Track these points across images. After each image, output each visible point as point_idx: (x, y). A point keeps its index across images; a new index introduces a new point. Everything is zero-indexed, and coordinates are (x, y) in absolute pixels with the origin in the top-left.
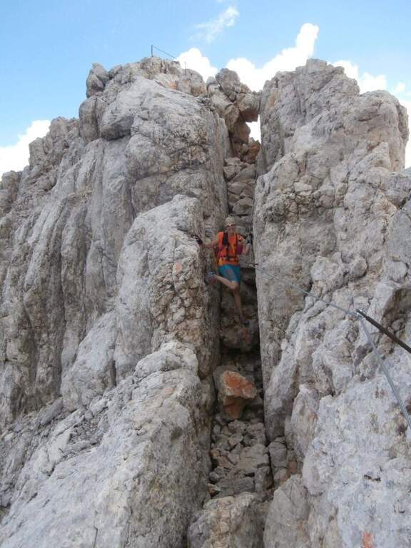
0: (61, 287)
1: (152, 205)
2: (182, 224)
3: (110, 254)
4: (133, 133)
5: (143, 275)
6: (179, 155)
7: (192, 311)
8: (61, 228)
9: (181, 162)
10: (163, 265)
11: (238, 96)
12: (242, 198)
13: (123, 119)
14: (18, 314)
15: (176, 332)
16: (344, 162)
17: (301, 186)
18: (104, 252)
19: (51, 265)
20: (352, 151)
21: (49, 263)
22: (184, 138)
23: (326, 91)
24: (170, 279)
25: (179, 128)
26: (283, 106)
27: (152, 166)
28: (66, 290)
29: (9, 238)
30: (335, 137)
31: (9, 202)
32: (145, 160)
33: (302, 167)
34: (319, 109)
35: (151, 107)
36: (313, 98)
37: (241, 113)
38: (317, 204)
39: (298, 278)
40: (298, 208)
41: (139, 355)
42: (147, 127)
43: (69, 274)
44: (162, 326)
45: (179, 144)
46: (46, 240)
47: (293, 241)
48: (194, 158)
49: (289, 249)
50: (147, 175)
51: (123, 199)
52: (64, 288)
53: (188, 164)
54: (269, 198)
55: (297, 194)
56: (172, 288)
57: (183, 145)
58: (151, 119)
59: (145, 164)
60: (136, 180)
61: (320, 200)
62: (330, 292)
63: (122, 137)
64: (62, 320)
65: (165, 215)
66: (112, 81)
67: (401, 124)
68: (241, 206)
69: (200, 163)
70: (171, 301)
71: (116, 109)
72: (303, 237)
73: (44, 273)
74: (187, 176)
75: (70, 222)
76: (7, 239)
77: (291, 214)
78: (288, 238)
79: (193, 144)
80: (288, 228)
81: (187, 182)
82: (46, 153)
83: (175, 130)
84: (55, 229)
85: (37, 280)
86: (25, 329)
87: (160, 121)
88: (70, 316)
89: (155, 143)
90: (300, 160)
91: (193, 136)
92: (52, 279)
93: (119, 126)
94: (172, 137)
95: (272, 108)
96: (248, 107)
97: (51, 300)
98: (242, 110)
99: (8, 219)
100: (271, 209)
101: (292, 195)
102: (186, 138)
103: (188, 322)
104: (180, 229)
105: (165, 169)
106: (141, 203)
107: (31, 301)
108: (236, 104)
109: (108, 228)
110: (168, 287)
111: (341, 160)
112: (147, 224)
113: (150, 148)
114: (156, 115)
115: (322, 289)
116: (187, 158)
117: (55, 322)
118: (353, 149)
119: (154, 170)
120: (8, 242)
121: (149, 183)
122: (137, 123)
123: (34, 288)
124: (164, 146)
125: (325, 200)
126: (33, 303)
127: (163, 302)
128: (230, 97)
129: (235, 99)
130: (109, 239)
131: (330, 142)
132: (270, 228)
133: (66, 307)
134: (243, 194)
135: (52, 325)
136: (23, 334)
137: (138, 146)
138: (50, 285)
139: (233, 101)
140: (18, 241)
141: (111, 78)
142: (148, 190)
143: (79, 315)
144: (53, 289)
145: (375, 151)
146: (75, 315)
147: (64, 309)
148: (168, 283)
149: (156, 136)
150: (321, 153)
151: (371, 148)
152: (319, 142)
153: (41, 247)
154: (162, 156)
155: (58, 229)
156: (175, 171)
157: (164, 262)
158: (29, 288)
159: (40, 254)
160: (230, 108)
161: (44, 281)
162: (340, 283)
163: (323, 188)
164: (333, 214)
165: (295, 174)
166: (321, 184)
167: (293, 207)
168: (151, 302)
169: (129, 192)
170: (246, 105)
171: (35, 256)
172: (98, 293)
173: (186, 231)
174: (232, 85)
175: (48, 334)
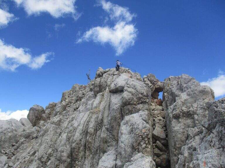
0: (86, 144)
1: (130, 114)
2: (144, 119)
3: (111, 130)
4: (124, 91)
5: (131, 133)
6: (140, 99)
7: (148, 146)
8: (88, 122)
9: (141, 101)
10: (139, 130)
11: (155, 83)
12: (158, 117)
13: (119, 87)
14: (69, 152)
15: (142, 152)
16: (196, 103)
17: (184, 108)
18: (108, 130)
19: (83, 135)
20: (198, 100)
21: (83, 134)
22: (142, 94)
23: (189, 84)
24: (141, 134)
25: (141, 91)
26: (173, 87)
27: (131, 101)
28: (88, 145)
29: (59, 126)
30: (193, 96)
31: (49, 114)
32: (129, 99)
33: (184, 103)
34: (188, 89)
35: (131, 84)
36: (185, 85)
37: (156, 88)
38: (189, 114)
39: (184, 135)
40: (183, 114)
41: (127, 161)
42: (130, 90)
43: (90, 139)
44: (137, 150)
45: (140, 95)
46: (83, 125)
47: (182, 124)
48: (145, 100)
49: (180, 126)
50: (129, 104)
51: (119, 111)
52: (87, 144)
53: (143, 102)
54: (174, 111)
55: (183, 110)
56: (142, 137)
57: (142, 96)
58: (131, 87)
59: (129, 101)
60: (125, 106)
61: (190, 112)
62: (194, 137)
63: (117, 92)
64: (84, 157)
65: (137, 116)
66: (106, 74)
67: (212, 94)
68: (158, 119)
69: (147, 102)
70: (141, 142)
71: (116, 83)
72: (185, 123)
73: (81, 137)
74: (143, 106)
75: (93, 120)
76: (58, 126)
77: (181, 116)
78: (180, 123)
79: (145, 96)
80: (180, 120)
81: (142, 108)
82: (69, 97)
83: (139, 91)
84: (86, 122)
85: (78, 139)
86: (69, 158)
87: (134, 88)
88: (87, 156)
89: (132, 95)
90: (183, 101)
91: (145, 94)
92: (83, 140)
93: (118, 89)
94: (138, 93)
95: (168, 88)
96: (159, 87)
97: (81, 148)
98: (156, 87)
99: (61, 119)
100: (175, 114)
101: (181, 111)
102: (143, 94)
103: (147, 149)
104: (143, 120)
105: (135, 103)
106: (126, 113)
107: (75, 147)
108: (154, 85)
109: (112, 121)
110: (141, 137)
111: (195, 102)
112: (131, 118)
113: (130, 96)
114: (133, 86)
115: (191, 136)
116: (143, 100)
117: (82, 158)
118: (199, 100)
119: (132, 103)
120: (59, 127)
121: (129, 107)
122: (125, 88)
123: (77, 142)
124: (135, 96)
125: (191, 112)
126: (76, 148)
127: (138, 142)
128: (152, 83)
129: (154, 83)
130: (112, 125)
131: (192, 97)
132: (174, 120)
133: (87, 152)
134: (158, 115)
135: (80, 159)
136: (68, 160)
137: (127, 95)
138: (82, 142)
139: (153, 84)
140: (65, 127)
141: (105, 73)
142: (129, 109)
143: (91, 156)
144: (83, 144)
145: (205, 100)
146: (90, 155)
147: (85, 152)
148: (141, 135)
149: (133, 92)
150: (189, 100)
151: (204, 99)
152: (188, 97)
153: (81, 127)
154: (135, 99)
155: (87, 122)
156: (139, 104)
157: (139, 129)
158: (75, 142)
159: (80, 130)
160: (152, 86)
161: (80, 140)
162: (197, 134)
163: (190, 109)
164: (194, 117)
165: (182, 105)
166: (190, 108)
167: (181, 114)
168: (134, 142)
169: (121, 109)
170: (158, 86)
171: (78, 131)
172: (104, 145)
173: (145, 121)
174: (153, 79)
175: (78, 161)
